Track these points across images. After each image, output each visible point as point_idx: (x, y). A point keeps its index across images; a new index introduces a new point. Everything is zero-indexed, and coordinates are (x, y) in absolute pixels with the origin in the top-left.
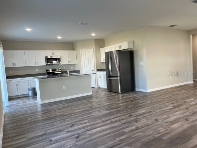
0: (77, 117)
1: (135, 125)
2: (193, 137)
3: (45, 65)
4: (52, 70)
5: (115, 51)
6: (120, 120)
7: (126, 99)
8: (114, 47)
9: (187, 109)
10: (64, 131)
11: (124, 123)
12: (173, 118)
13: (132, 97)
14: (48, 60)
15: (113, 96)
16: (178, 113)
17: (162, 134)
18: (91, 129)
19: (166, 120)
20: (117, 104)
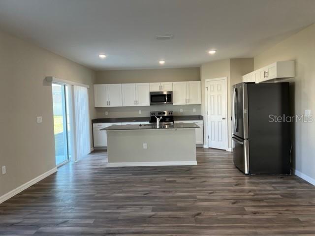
3: (149, 105)
4: (159, 113)
14: (153, 98)
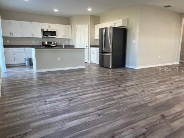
0: (70, 85)
1: (123, 93)
2: (175, 106)
3: (41, 37)
4: (48, 43)
5: (109, 28)
6: (110, 89)
7: (116, 73)
8: (108, 24)
9: (172, 84)
10: (58, 95)
11: (114, 92)
12: (158, 90)
13: (122, 72)
15: (104, 70)
16: (163, 87)
17: (148, 102)
18: (83, 94)
19: (152, 92)
20: (108, 77)
